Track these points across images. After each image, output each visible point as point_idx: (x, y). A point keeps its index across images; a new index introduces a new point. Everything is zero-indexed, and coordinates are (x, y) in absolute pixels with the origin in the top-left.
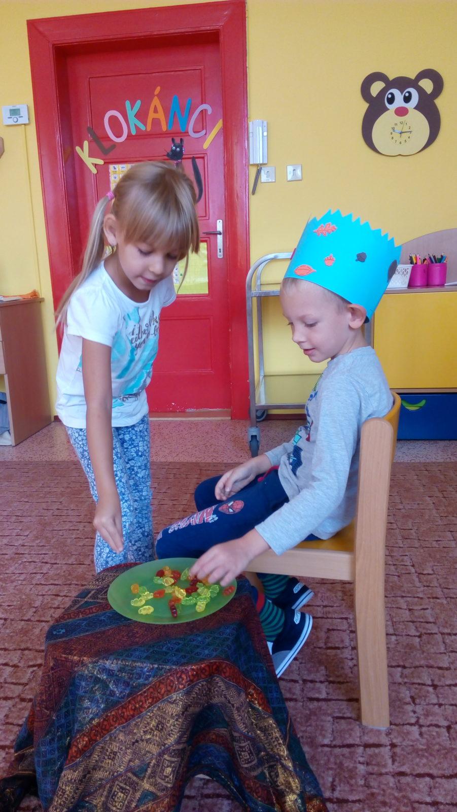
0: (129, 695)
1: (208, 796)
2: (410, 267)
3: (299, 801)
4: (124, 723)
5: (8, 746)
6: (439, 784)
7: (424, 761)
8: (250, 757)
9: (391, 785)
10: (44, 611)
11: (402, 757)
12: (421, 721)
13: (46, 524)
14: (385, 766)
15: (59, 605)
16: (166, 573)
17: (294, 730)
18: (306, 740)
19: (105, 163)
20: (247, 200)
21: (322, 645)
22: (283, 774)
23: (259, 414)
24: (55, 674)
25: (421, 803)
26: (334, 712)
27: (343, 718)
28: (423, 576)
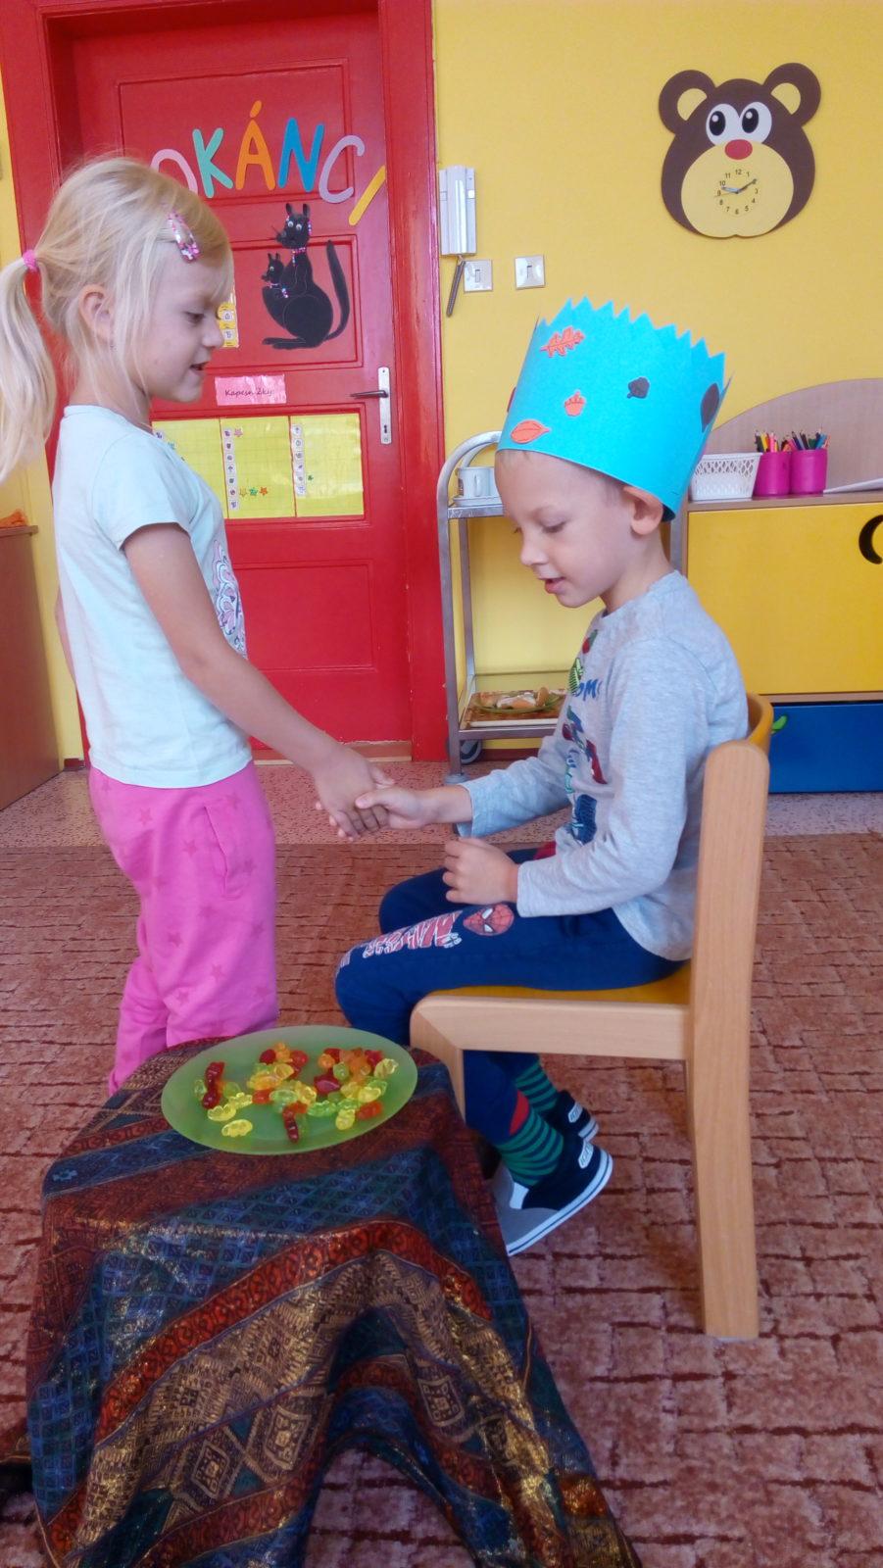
0: (214, 1289)
1: (371, 1484)
2: (756, 457)
3: (548, 1487)
4: (208, 1339)
6: (818, 1445)
7: (789, 1403)
8: (450, 1405)
9: (726, 1451)
10: (48, 1136)
11: (746, 1398)
12: (783, 1328)
13: (50, 967)
14: (713, 1416)
15: (76, 1124)
16: (280, 1055)
17: (540, 1349)
18: (560, 1370)
20: (437, 328)
22: (515, 1436)
23: (466, 749)
24: (61, 1260)
25: (783, 1483)
26: (614, 1313)
27: (631, 1325)
28: (782, 1050)
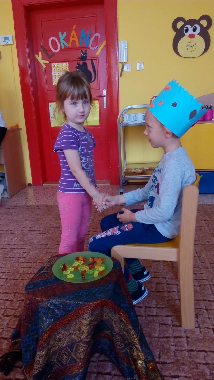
0: (65, 315)
1: (101, 361)
3: (144, 363)
4: (63, 326)
5: (9, 338)
6: (209, 355)
7: (202, 344)
8: (121, 344)
9: (187, 355)
10: (24, 275)
11: (192, 343)
12: (201, 326)
13: (25, 234)
14: (184, 347)
15: (31, 272)
16: (80, 258)
17: (142, 330)
18: (147, 335)
19: (49, 62)
20: (118, 80)
21: (154, 290)
22: (136, 351)
23: (124, 182)
24: (29, 307)
25: (200, 364)
26: (160, 321)
27: (164, 324)
28: (201, 258)
